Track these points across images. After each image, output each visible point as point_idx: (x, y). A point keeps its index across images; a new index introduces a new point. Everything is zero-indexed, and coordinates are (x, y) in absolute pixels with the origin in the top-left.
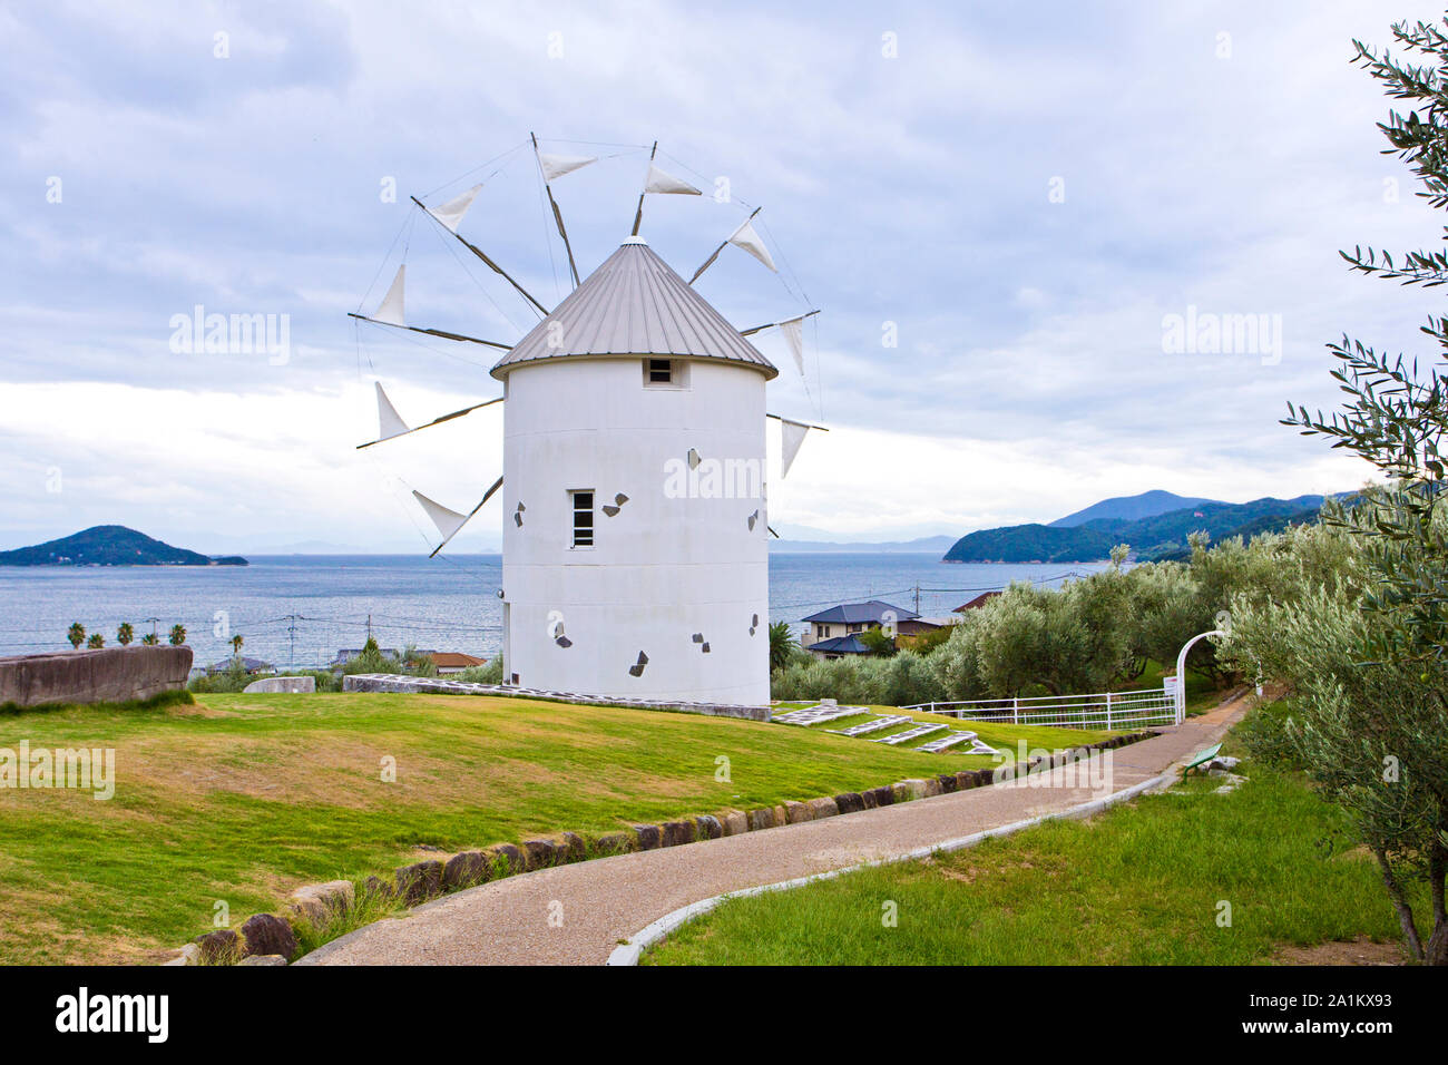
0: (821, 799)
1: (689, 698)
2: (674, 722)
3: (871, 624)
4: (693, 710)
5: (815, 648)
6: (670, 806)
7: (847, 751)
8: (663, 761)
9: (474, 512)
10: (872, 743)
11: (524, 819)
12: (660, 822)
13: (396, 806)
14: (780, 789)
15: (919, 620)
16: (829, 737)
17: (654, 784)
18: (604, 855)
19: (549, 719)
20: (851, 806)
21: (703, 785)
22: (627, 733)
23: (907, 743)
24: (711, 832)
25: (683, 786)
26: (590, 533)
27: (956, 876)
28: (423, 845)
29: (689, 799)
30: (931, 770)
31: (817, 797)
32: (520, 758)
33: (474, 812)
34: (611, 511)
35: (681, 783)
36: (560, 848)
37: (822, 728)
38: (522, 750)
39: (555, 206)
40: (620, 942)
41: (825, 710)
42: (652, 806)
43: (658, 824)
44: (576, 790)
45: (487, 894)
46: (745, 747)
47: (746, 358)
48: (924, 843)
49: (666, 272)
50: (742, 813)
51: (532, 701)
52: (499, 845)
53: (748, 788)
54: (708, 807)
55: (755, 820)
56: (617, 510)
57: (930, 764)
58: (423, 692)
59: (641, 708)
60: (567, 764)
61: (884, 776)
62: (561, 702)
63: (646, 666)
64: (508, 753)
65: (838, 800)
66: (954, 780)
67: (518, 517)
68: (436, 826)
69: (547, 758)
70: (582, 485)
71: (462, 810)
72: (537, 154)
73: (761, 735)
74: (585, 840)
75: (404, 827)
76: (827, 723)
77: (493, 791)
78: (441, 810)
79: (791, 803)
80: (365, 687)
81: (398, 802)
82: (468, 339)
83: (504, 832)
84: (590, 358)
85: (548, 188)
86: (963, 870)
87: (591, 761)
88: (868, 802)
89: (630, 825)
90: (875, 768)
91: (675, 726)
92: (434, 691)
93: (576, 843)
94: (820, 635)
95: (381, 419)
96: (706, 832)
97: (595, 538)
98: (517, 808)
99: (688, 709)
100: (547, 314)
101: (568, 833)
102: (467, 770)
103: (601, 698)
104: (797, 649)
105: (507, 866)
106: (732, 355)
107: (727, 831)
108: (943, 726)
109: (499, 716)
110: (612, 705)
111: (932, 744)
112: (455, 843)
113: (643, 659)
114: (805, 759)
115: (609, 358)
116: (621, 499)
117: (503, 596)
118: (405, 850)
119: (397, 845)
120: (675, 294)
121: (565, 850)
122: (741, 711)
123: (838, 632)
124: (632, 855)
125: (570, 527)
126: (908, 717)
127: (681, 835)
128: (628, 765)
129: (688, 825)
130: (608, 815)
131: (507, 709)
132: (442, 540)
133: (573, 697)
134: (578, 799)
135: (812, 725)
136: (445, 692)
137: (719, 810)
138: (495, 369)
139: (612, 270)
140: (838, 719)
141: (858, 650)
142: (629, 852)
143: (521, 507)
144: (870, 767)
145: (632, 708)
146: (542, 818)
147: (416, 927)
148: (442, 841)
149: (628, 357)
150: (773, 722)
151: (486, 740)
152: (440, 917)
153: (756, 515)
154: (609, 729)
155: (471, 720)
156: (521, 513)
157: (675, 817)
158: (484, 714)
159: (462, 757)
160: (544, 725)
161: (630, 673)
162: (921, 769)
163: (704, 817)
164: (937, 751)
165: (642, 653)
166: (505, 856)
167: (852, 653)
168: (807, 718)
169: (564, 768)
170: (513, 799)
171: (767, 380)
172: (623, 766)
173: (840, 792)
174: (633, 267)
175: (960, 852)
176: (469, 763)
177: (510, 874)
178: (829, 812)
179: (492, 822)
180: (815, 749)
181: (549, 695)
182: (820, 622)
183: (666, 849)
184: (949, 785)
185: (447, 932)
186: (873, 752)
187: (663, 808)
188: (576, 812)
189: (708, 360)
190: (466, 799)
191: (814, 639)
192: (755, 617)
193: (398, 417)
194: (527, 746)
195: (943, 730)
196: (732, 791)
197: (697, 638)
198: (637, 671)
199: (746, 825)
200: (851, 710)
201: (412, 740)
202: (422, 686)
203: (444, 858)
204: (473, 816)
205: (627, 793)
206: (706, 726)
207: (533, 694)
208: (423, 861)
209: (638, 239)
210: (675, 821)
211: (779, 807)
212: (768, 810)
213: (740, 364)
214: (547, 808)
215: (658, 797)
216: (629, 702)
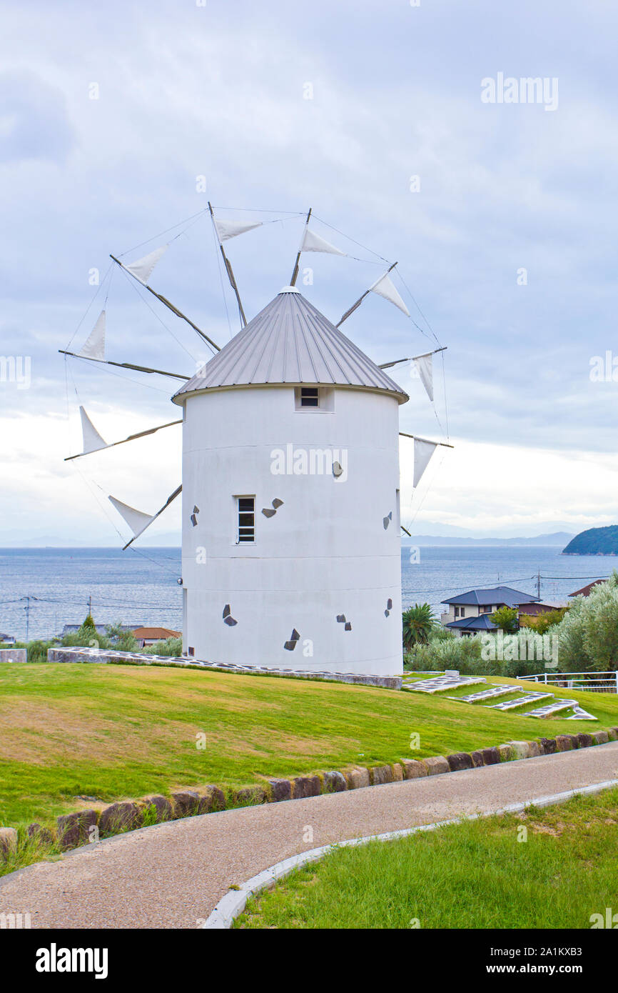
0: (434, 758)
1: (333, 670)
2: (316, 689)
3: (499, 606)
4: (335, 679)
5: (452, 626)
6: (303, 763)
7: (461, 716)
8: (302, 723)
9: (159, 513)
10: (486, 709)
11: (175, 774)
12: (293, 777)
13: (68, 761)
14: (399, 749)
15: (540, 603)
16: (449, 704)
17: (292, 743)
18: (241, 806)
19: (210, 686)
20: (460, 765)
21: (334, 745)
22: (275, 698)
23: (517, 709)
24: (337, 786)
25: (316, 745)
26: (251, 531)
27: (545, 830)
28: (83, 796)
29: (320, 757)
30: (534, 734)
31: (431, 756)
32: (180, 720)
33: (134, 767)
34: (269, 513)
35: (316, 742)
36: (202, 799)
37: (445, 695)
38: (184, 713)
39: (227, 262)
40: (232, 888)
41: (450, 679)
42: (288, 763)
43: (290, 779)
44: (224, 748)
45: (133, 839)
46: (375, 711)
47: (380, 386)
48: (519, 799)
49: (315, 315)
50: (364, 770)
51: (199, 671)
52: (150, 797)
53: (372, 748)
54: (335, 764)
55: (375, 776)
56: (273, 513)
57: (535, 729)
58: (112, 663)
59: (292, 677)
60: (220, 725)
61: (491, 738)
62: (224, 672)
63: (298, 642)
64: (171, 715)
65: (450, 759)
66: (553, 743)
67: (193, 518)
68: (99, 779)
69: (203, 720)
70: (245, 492)
71: (124, 765)
72: (213, 220)
73: (391, 701)
74: (226, 792)
75: (71, 780)
76: (449, 690)
77: (153, 749)
78: (106, 764)
79: (408, 761)
80: (65, 658)
81: (71, 758)
82: (156, 371)
83: (156, 785)
84: (251, 387)
85: (221, 247)
86: (552, 825)
87: (240, 722)
88: (477, 762)
89: (267, 779)
90: (485, 731)
91: (317, 693)
92: (121, 662)
93: (217, 795)
94: (456, 615)
95: (84, 437)
96: (331, 786)
97: (256, 535)
98: (171, 764)
99: (330, 679)
100: (219, 350)
101: (212, 786)
102: (134, 730)
103: (258, 668)
104: (438, 626)
105: (156, 815)
106: (369, 384)
107: (351, 785)
108: (549, 695)
109: (168, 684)
110: (267, 675)
111: (539, 710)
112: (112, 795)
113: (295, 636)
114: (425, 722)
115: (267, 386)
116: (277, 503)
117: (181, 583)
118: (68, 801)
119: (62, 796)
120: (323, 334)
121: (207, 801)
122: (375, 680)
123: (472, 613)
124: (265, 806)
125: (236, 526)
126: (519, 687)
127: (310, 788)
128: (272, 726)
129: (316, 780)
130: (249, 769)
131: (176, 678)
132: (133, 535)
133: (235, 668)
134: (224, 756)
135: (436, 692)
136: (129, 663)
137: (345, 766)
138: (175, 396)
139: (271, 314)
140: (459, 688)
141: (489, 627)
142: (263, 802)
143: (196, 510)
144: (481, 730)
145: (284, 677)
146: (192, 772)
147: (64, 870)
148: (100, 792)
149: (283, 386)
150: (403, 690)
151: (154, 705)
152: (87, 861)
153: (390, 516)
154: (261, 696)
155: (145, 686)
156: (196, 514)
157: (305, 773)
158: (156, 682)
159: (131, 719)
160: (205, 692)
161: (285, 647)
162: (526, 733)
163: (331, 773)
164: (543, 716)
165: (294, 631)
166: (154, 806)
167: (482, 629)
168: (432, 687)
169: (217, 729)
170: (169, 756)
171: (400, 404)
172: (268, 727)
173: (453, 752)
174: (288, 312)
175: (551, 808)
176: (135, 724)
177: (157, 822)
178: (442, 769)
179: (148, 776)
180: (435, 714)
181: (215, 666)
182: (457, 604)
183: (297, 800)
184: (549, 747)
185: (89, 875)
186: (485, 717)
187: (296, 765)
188: (221, 767)
189: (349, 388)
190: (128, 755)
191: (451, 618)
192: (390, 601)
193: (98, 435)
194: (188, 710)
195: (548, 698)
196: (358, 750)
197: (341, 619)
198: (290, 646)
199: (367, 779)
200: (470, 680)
201: (91, 704)
202: (111, 658)
203: (100, 807)
204: (133, 770)
205: (268, 751)
206: (344, 693)
207: (202, 664)
208: (82, 810)
209: (294, 289)
210: (304, 776)
211: (397, 764)
212: (388, 768)
213: (375, 391)
214: (196, 764)
215: (293, 754)
216: (281, 672)
